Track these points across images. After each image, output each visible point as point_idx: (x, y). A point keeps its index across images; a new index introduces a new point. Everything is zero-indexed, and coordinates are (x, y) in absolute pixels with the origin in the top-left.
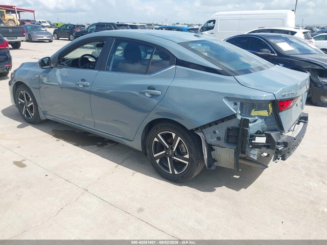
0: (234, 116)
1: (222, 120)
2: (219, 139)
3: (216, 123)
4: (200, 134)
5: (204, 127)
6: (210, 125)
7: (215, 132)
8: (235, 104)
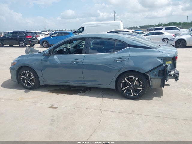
0: (162, 65)
1: (158, 67)
2: (156, 75)
3: (155, 68)
4: (148, 74)
5: (150, 71)
6: (152, 70)
7: (154, 73)
8: (162, 60)
